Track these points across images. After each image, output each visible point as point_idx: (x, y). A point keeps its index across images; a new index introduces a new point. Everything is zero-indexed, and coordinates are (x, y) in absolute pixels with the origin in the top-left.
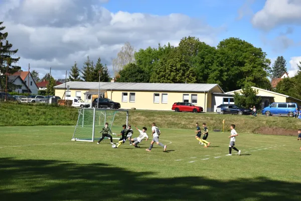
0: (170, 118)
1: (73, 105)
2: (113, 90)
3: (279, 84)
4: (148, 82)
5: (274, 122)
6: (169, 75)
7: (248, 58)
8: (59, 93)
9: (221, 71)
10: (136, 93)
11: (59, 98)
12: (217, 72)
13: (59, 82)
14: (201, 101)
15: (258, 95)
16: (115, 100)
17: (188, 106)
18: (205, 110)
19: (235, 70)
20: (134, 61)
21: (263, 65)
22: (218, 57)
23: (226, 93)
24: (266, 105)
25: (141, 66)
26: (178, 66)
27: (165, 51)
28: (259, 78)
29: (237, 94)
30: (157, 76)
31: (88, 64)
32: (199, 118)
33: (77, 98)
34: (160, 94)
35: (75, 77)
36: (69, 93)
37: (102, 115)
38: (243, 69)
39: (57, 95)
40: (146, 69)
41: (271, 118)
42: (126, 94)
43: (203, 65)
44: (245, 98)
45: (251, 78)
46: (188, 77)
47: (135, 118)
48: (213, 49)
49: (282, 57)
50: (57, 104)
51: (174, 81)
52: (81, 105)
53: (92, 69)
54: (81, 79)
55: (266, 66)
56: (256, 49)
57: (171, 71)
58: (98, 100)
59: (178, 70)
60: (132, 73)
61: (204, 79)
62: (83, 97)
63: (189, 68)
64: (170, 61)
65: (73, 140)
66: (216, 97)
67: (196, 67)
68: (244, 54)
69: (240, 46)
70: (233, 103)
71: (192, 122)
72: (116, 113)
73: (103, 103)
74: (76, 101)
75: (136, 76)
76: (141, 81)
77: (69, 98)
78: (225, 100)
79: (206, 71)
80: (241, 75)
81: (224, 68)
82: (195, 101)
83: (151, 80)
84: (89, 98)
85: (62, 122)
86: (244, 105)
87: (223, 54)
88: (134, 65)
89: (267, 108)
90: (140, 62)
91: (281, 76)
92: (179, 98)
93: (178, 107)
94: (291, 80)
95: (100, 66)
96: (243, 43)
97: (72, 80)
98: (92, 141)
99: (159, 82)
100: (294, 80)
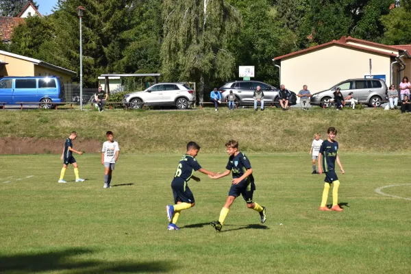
3: (18, 32)
5: (7, 123)
91: (22, 11)
94: (45, 22)
100: (53, 22)
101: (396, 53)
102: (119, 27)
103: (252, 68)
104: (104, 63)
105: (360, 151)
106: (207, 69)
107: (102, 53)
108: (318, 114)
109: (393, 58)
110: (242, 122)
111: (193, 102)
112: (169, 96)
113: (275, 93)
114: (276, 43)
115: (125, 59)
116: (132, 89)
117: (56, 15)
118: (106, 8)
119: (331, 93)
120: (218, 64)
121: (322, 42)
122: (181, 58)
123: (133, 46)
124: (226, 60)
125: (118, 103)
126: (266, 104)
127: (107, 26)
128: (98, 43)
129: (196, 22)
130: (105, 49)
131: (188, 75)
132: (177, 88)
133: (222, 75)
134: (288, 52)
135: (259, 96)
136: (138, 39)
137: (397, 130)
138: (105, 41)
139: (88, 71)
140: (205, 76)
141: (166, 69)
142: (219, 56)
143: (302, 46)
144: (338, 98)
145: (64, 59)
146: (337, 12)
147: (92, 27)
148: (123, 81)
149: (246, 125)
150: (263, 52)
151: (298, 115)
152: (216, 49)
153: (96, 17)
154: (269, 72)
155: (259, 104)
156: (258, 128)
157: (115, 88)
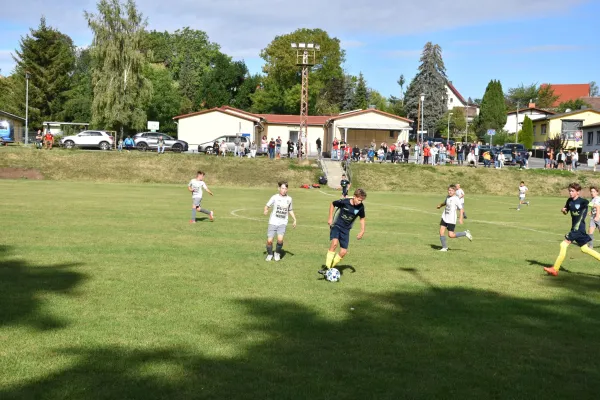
100: (10, 82)
101: (258, 120)
102: (61, 88)
103: (157, 124)
104: (48, 113)
105: (230, 185)
106: (125, 122)
107: (46, 106)
108: (202, 158)
109: (255, 123)
110: (148, 162)
111: (113, 146)
112: (94, 140)
113: (173, 142)
114: (177, 106)
115: (64, 112)
116: (68, 134)
117: (13, 77)
118: (51, 74)
119: (212, 144)
120: (134, 119)
121: (209, 107)
122: (107, 113)
123: (69, 102)
124: (140, 116)
126: (166, 150)
127: (51, 87)
128: (44, 99)
129: (119, 88)
130: (49, 104)
131: (111, 126)
132: (100, 134)
133: (137, 127)
134: (185, 113)
135: (161, 144)
136: (74, 98)
137: (255, 172)
138: (50, 97)
139: (33, 119)
140: (124, 126)
141: (95, 120)
142: (135, 113)
143: (196, 110)
144: (216, 149)
145: (15, 109)
146: (221, 89)
147: (39, 86)
148: (62, 127)
149: (151, 163)
150: (168, 112)
151: (189, 158)
152: (132, 108)
153: (43, 80)
154: (171, 127)
155: (161, 148)
156: (160, 167)
157: (54, 132)
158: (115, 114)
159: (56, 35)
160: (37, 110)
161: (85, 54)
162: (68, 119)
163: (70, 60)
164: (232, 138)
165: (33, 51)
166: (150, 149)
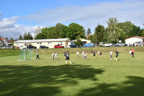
0: (53, 51)
1: (20, 48)
2: (34, 42)
3: (89, 37)
4: (46, 39)
6: (53, 36)
7: (78, 29)
8: (15, 45)
9: (70, 34)
10: (42, 43)
11: (15, 46)
12: (69, 34)
13: (15, 41)
14: (64, 44)
15: (82, 41)
16: (35, 46)
17: (59, 46)
18: (65, 47)
19: (75, 33)
20: (41, 32)
21: (83, 31)
22: (69, 29)
23: (72, 41)
24: (84, 44)
25: (43, 34)
26: (56, 33)
27: (51, 28)
28: (82, 36)
29: (75, 41)
30: (49, 37)
31: (25, 34)
32: (63, 50)
33: (21, 46)
34: (50, 42)
35: (21, 38)
36: (18, 44)
37: (30, 51)
38: (77, 33)
39: (14, 45)
40: (45, 35)
41: (86, 48)
42: (38, 43)
43: (64, 32)
44: (77, 42)
45: (80, 36)
46: (59, 36)
47: (41, 51)
48: (67, 27)
49: (90, 29)
50: (14, 48)
51: (55, 38)
52: (23, 48)
53: (26, 35)
54: (23, 39)
55: (84, 31)
56: (81, 26)
57: (53, 35)
58: (28, 46)
59: (56, 34)
60: (40, 36)
61: (64, 37)
62: (24, 45)
63: (59, 33)
64: (53, 31)
65: (18, 60)
66: (68, 42)
67: (61, 33)
68: (77, 28)
69: (75, 25)
70: (74, 44)
71: (61, 51)
72: (35, 50)
73: (31, 47)
74: (21, 47)
75: (42, 37)
76: (44, 39)
77: (18, 46)
78: (72, 43)
79: (65, 34)
80: (77, 35)
81: (71, 33)
82: (62, 44)
83: (47, 38)
84: (26, 45)
85: (16, 54)
86: (78, 45)
87: (70, 28)
88: (41, 33)
89: (85, 45)
90: (43, 32)
91: (90, 34)
92: (57, 44)
93: (56, 47)
95: (29, 34)
96: (76, 24)
97: (20, 40)
98: (25, 60)
99: (50, 39)
100: (93, 36)
101: (143, 38)
102: (102, 36)
103: (121, 41)
104: (100, 41)
105: (137, 52)
106: (114, 41)
107: (100, 39)
109: (142, 39)
110: (119, 48)
111: (112, 46)
112: (109, 45)
113: (124, 44)
114: (125, 37)
116: (104, 44)
117: (94, 35)
118: (100, 33)
119: (133, 44)
121: (132, 37)
122: (111, 39)
123: (104, 38)
125: (101, 46)
126: (123, 46)
127: (100, 36)
129: (113, 34)
131: (112, 42)
132: (110, 44)
133: (117, 42)
134: (127, 38)
135: (122, 45)
136: (105, 37)
137: (143, 49)
138: (100, 38)
139: (97, 42)
140: (114, 42)
141: (109, 41)
142: (116, 39)
143: (129, 37)
145: (94, 40)
146: (134, 32)
147: (98, 36)
148: (103, 43)
150: (123, 38)
151: (128, 47)
153: (99, 35)
155: (122, 46)
156: (122, 49)
157: (101, 44)
158: (113, 40)
159: (101, 26)
160: (98, 40)
161: (106, 29)
162: (104, 41)
163: (104, 30)
164: (137, 43)
165: (97, 29)
166: (120, 46)
